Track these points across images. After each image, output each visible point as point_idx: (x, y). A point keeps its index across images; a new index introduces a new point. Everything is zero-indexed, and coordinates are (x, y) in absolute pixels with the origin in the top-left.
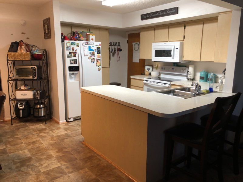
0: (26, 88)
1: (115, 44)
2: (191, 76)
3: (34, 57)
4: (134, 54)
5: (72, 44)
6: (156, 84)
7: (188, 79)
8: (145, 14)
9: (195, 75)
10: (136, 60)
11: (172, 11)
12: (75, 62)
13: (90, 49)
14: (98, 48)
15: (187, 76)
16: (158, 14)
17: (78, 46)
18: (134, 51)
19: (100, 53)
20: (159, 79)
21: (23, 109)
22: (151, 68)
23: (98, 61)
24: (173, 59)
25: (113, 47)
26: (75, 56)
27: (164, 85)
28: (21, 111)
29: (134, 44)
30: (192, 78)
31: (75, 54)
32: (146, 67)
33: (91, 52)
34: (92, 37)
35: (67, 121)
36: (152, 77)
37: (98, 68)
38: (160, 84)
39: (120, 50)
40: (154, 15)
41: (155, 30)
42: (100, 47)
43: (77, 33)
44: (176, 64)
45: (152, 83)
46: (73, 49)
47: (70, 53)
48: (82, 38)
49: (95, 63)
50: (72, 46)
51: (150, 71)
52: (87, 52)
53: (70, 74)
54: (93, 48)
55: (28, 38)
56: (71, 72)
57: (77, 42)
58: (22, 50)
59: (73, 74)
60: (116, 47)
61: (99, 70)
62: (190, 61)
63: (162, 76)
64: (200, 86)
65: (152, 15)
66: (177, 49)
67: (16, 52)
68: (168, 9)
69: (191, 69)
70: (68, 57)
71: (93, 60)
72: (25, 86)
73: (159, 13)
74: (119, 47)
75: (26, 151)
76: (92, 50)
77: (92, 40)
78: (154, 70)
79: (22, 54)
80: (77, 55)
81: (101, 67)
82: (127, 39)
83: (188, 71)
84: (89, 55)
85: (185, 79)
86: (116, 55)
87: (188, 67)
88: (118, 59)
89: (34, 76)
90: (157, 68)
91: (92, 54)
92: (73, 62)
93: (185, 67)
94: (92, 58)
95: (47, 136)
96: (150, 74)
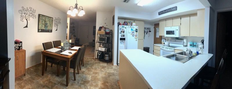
0: (103, 46)
1: (148, 29)
2: (185, 44)
3: (107, 33)
4: (157, 33)
5: (123, 27)
6: (166, 49)
7: (184, 46)
9: (187, 44)
10: (158, 36)
11: (174, 9)
12: (124, 36)
13: (132, 30)
14: (136, 29)
15: (183, 44)
16: (167, 11)
17: (125, 28)
18: (157, 32)
19: (137, 32)
20: (169, 46)
21: (100, 55)
22: (165, 40)
23: (136, 36)
24: (176, 35)
25: (147, 30)
26: (124, 33)
27: (171, 50)
28: (99, 56)
29: (157, 28)
30: (186, 45)
31: (124, 32)
32: (163, 40)
33: (133, 31)
34: (134, 24)
35: (117, 65)
36: (165, 45)
37: (136, 39)
39: (150, 31)
41: (166, 21)
42: (138, 29)
43: (127, 22)
44: (177, 38)
46: (123, 29)
47: (121, 31)
48: (129, 24)
49: (134, 37)
50: (123, 28)
51: (165, 42)
52: (130, 31)
53: (120, 42)
54: (133, 29)
55: (107, 25)
56: (121, 41)
57: (125, 26)
58: (103, 30)
59: (122, 42)
60: (148, 30)
61: (136, 40)
62: (184, 37)
63: (171, 45)
64: (192, 52)
65: (164, 12)
66: (177, 30)
67: (100, 31)
68: (172, 8)
69: (185, 41)
70: (120, 33)
71: (133, 35)
72: (103, 45)
74: (150, 30)
75: (91, 76)
76: (133, 30)
77: (134, 25)
78: (166, 41)
79: (102, 32)
80: (125, 32)
81: (137, 39)
82: (154, 26)
83: (184, 42)
84: (131, 33)
85: (182, 46)
86: (148, 34)
87: (183, 40)
88: (149, 35)
89: (105, 41)
90: (168, 40)
91: (133, 32)
92: (122, 36)
93: (182, 39)
94: (133, 34)
95: (104, 71)
96: (164, 43)
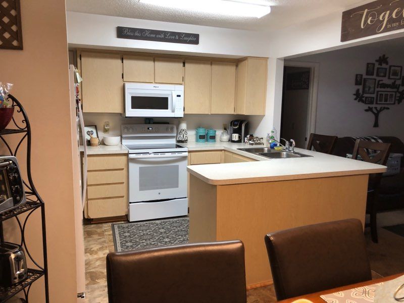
8: (129, 29)
11: (190, 39)
16: (162, 36)
22: (94, 131)
24: (173, 111)
27: (177, 155)
32: (86, 129)
38: (169, 155)
40: (154, 36)
41: (122, 59)
45: (152, 155)
65: (147, 34)
66: (179, 96)
68: (184, 33)
73: (165, 36)
